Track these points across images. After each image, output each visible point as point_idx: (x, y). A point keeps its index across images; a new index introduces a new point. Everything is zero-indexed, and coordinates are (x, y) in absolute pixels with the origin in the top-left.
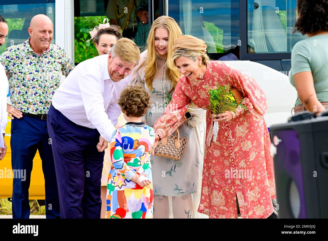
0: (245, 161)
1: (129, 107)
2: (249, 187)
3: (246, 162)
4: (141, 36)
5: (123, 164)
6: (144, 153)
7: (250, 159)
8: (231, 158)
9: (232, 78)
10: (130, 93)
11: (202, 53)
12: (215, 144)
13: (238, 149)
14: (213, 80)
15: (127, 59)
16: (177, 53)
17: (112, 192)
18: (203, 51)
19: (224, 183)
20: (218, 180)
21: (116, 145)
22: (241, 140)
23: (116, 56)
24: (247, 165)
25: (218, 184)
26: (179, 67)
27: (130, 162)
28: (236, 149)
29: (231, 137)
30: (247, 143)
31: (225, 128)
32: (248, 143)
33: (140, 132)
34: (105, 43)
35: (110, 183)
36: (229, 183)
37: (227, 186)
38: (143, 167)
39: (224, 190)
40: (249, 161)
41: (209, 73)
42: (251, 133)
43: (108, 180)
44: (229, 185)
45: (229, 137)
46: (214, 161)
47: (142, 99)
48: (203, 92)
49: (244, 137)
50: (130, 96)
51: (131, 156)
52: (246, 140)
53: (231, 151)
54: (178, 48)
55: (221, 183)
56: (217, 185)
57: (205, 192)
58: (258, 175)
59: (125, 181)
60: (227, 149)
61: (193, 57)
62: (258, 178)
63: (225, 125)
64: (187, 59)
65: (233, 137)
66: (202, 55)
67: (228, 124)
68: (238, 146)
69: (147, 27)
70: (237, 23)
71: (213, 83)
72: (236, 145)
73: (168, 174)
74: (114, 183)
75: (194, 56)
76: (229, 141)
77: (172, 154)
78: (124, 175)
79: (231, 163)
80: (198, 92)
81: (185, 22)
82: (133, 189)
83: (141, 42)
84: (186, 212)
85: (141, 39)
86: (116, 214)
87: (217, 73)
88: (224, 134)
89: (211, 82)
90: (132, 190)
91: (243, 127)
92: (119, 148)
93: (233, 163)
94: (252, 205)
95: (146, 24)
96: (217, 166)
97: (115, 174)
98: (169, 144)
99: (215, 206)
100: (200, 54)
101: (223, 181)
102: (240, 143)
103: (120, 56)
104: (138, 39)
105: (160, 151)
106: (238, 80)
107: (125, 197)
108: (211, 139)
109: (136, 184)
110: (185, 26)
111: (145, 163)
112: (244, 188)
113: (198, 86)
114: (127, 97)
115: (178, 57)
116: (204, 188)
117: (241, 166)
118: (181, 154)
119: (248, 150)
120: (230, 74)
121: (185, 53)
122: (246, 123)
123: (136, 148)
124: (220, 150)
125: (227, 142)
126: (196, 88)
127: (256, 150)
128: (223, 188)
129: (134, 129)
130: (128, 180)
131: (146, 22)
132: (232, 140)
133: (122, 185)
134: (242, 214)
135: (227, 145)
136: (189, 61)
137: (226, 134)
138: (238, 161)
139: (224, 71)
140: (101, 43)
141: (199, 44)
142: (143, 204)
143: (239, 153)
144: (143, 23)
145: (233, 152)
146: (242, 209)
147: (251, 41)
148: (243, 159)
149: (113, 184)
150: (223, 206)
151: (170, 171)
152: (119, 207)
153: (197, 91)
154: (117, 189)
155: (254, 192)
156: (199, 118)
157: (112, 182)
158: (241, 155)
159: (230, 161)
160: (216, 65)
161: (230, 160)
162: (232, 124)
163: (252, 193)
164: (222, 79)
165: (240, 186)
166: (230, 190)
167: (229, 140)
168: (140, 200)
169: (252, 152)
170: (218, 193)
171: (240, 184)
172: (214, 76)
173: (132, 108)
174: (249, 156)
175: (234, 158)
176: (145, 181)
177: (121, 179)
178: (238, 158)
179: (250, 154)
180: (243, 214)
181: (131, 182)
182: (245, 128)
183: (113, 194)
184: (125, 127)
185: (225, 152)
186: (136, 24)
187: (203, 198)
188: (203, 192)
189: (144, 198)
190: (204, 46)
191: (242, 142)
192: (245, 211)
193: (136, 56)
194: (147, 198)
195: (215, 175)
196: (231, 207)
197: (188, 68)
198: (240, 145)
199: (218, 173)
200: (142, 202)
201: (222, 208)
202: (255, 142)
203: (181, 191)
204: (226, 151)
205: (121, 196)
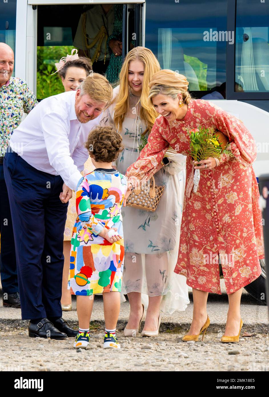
0: (230, 215)
1: (98, 151)
2: (233, 245)
3: (231, 217)
4: (114, 69)
5: (90, 216)
6: (114, 204)
7: (236, 213)
8: (213, 212)
9: (217, 120)
10: (99, 135)
11: (183, 90)
12: (196, 195)
13: (222, 202)
14: (195, 122)
15: (98, 97)
16: (154, 89)
17: (76, 248)
18: (183, 88)
19: (205, 240)
20: (198, 236)
21: (83, 194)
22: (225, 191)
23: (86, 94)
24: (232, 220)
25: (199, 241)
26: (156, 106)
27: (98, 214)
28: (220, 202)
29: (214, 187)
30: (232, 195)
31: (207, 177)
32: (234, 195)
33: (111, 180)
34: (72, 77)
35: (74, 237)
36: (211, 240)
37: (209, 243)
38: (112, 220)
39: (205, 248)
40: (234, 216)
41: (190, 114)
42: (237, 183)
43: (73, 234)
44: (210, 242)
45: (212, 187)
46: (194, 215)
47: (112, 141)
48: (183, 135)
49: (229, 188)
50: (100, 138)
51: (100, 207)
52: (232, 191)
53: (214, 203)
54: (156, 84)
55: (201, 240)
56: (197, 242)
57: (183, 250)
58: (244, 231)
59: (92, 235)
60: (210, 201)
61: (172, 95)
62: (245, 235)
63: (207, 173)
64: (165, 97)
65: (217, 187)
66: (183, 92)
67: (211, 173)
68: (222, 198)
69: (121, 60)
70: (224, 57)
71: (194, 125)
72: (220, 197)
73: (141, 228)
74: (80, 238)
75: (174, 94)
76: (212, 192)
77: (146, 204)
78: (90, 229)
79: (213, 217)
80: (178, 135)
81: (163, 55)
82: (101, 244)
83: (113, 76)
84: (161, 272)
85: (113, 73)
86: (80, 273)
87: (199, 114)
88: (207, 184)
89: (192, 123)
90: (99, 245)
91: (229, 176)
92: (86, 198)
93: (216, 217)
94: (237, 266)
95: (119, 56)
96: (198, 220)
97: (81, 227)
98: (142, 193)
99: (194, 266)
100: (181, 91)
101: (204, 238)
102: (224, 194)
103: (90, 94)
104: (109, 73)
105: (133, 201)
106: (224, 122)
107: (92, 254)
108: (191, 189)
109: (104, 240)
110: (164, 59)
111: (116, 216)
112: (228, 246)
113: (178, 128)
114: (96, 139)
115: (155, 95)
116: (182, 245)
117: (225, 221)
118: (157, 205)
119: (233, 203)
120: (214, 115)
121: (164, 90)
122: (231, 172)
123: (106, 198)
124: (201, 202)
125: (209, 193)
126: (176, 131)
127: (242, 203)
128: (203, 246)
129: (104, 176)
130: (96, 235)
131: (120, 53)
132: (215, 190)
133: (89, 240)
134: (225, 276)
135: (210, 196)
136: (168, 100)
137: (209, 183)
138: (222, 215)
139: (207, 112)
140: (68, 77)
141: (180, 80)
142: (112, 262)
143: (223, 206)
144: (116, 54)
145: (216, 204)
146: (225, 270)
147: (239, 78)
148: (227, 213)
149: (78, 239)
150: (203, 266)
151: (143, 225)
152: (84, 265)
153: (176, 134)
154: (82, 244)
155: (240, 251)
156: (177, 164)
157: (77, 236)
158: (225, 209)
159: (213, 215)
160: (198, 105)
161: (212, 213)
162: (216, 173)
163: (237, 251)
164: (204, 121)
165: (223, 243)
166: (212, 248)
167: (212, 190)
168: (109, 258)
169: (238, 205)
170: (198, 251)
171: (224, 242)
172: (196, 118)
173: (101, 152)
174: (234, 209)
175: (217, 211)
176: (115, 236)
177: (87, 233)
178: (222, 212)
179: (236, 207)
180: (227, 276)
181: (98, 237)
182: (231, 178)
183: (78, 250)
184: (93, 174)
185: (206, 205)
186: (108, 56)
187: (181, 257)
188: (181, 250)
189: (113, 255)
190: (186, 83)
191: (226, 193)
192: (228, 272)
193: (108, 94)
194: (117, 255)
195: (195, 231)
196: (212, 268)
197: (166, 107)
198: (224, 197)
199: (198, 229)
200: (112, 259)
201: (202, 268)
202: (242, 193)
203: (155, 248)
204: (209, 204)
205: (87, 252)
